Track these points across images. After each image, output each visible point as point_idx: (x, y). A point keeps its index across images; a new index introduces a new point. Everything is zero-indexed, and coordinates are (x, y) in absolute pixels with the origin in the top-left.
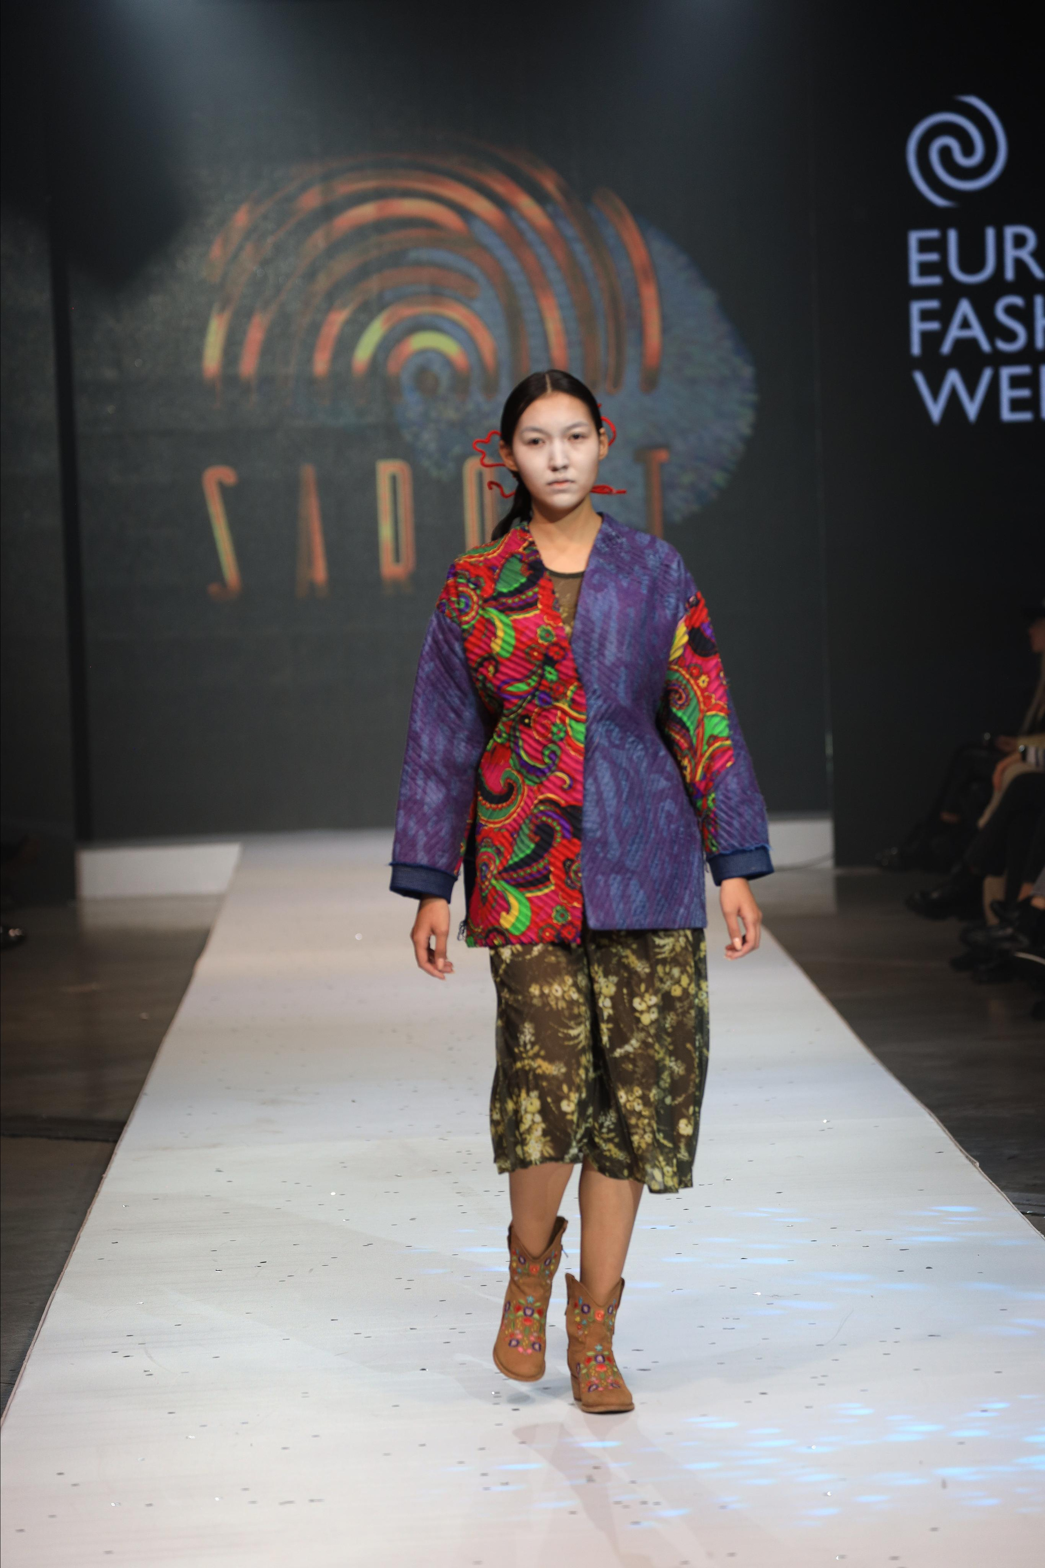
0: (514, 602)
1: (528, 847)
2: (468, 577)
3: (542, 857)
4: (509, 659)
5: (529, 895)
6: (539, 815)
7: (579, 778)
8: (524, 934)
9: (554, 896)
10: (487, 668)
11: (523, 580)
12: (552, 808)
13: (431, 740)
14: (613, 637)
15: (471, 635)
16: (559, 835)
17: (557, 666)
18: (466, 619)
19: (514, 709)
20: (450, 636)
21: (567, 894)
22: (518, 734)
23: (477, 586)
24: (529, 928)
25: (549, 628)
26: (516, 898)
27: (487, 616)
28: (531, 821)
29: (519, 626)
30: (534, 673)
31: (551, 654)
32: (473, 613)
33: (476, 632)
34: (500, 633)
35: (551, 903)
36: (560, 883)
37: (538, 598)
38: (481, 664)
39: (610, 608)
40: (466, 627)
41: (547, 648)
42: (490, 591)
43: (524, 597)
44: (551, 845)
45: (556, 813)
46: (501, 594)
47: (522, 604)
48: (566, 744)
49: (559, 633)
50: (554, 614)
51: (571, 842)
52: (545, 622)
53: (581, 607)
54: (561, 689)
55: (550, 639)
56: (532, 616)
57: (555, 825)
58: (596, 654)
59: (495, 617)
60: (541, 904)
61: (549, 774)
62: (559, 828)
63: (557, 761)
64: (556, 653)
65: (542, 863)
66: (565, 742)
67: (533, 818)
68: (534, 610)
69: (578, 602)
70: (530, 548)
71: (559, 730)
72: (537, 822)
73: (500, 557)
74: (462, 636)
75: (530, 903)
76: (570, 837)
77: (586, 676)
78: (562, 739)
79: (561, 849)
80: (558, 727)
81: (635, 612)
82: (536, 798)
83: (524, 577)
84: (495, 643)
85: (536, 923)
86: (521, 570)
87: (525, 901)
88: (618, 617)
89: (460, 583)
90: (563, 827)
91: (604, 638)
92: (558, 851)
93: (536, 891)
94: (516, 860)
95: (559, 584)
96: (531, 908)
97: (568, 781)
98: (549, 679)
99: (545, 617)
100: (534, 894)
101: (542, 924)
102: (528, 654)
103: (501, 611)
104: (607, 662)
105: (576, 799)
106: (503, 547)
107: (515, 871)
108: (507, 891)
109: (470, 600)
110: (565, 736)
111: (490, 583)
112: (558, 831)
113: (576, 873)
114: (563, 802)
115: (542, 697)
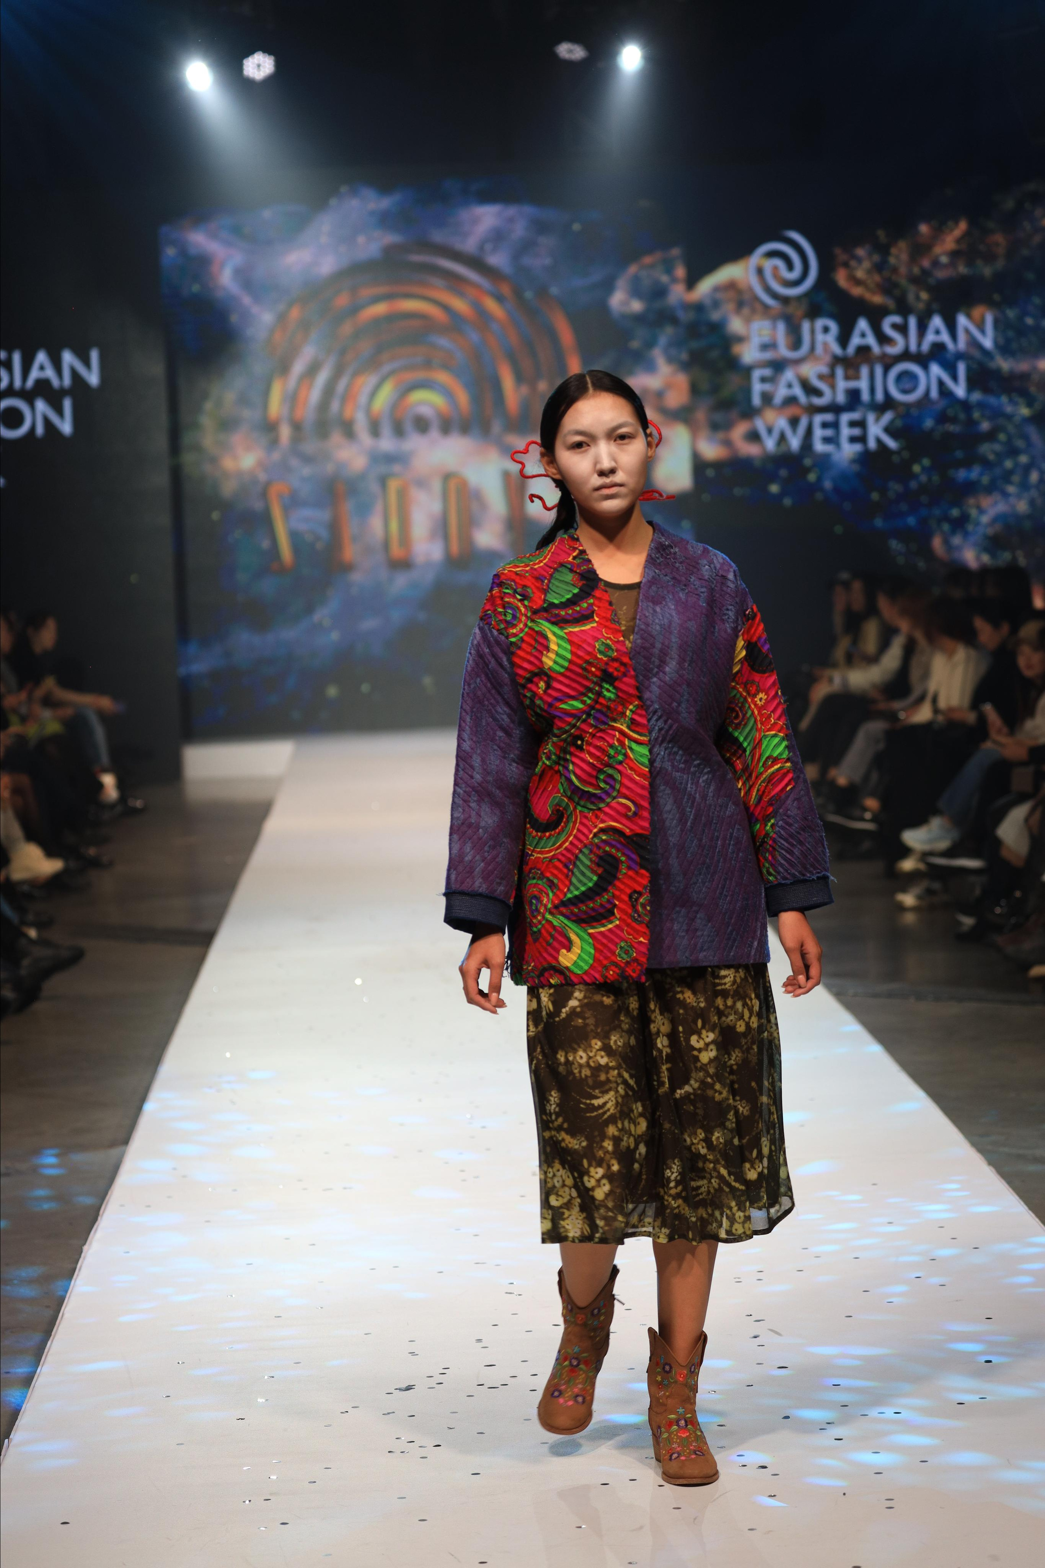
0: (567, 614)
1: (590, 880)
2: (515, 587)
3: (606, 890)
4: (562, 674)
5: (591, 931)
6: (602, 845)
7: (645, 804)
8: (586, 973)
9: (619, 932)
10: (537, 685)
11: (576, 591)
12: (617, 837)
13: (483, 760)
14: (674, 653)
15: (520, 648)
16: (624, 866)
17: (617, 684)
18: (514, 631)
19: (567, 728)
20: (497, 650)
21: (633, 929)
22: (568, 757)
23: (525, 597)
24: (592, 967)
25: (608, 641)
26: (577, 935)
27: (537, 629)
28: (591, 851)
29: (575, 640)
30: (591, 690)
31: (611, 670)
32: (521, 626)
33: (524, 646)
34: (553, 646)
35: (617, 940)
36: (624, 917)
37: (595, 610)
38: (530, 680)
39: (670, 622)
40: (513, 640)
41: (606, 664)
42: (540, 602)
43: (578, 609)
44: (615, 877)
45: (620, 843)
46: (552, 605)
47: (576, 616)
48: (626, 768)
49: (619, 647)
50: (612, 626)
51: (637, 873)
52: (604, 636)
53: (640, 620)
54: (620, 708)
55: (610, 653)
56: (589, 629)
57: (620, 855)
58: (656, 670)
59: (546, 630)
60: (605, 941)
61: (609, 800)
62: (623, 859)
63: (617, 786)
64: (616, 669)
65: (606, 897)
66: (626, 766)
67: (593, 848)
68: (591, 622)
69: (637, 615)
70: (581, 557)
71: (617, 753)
72: (597, 852)
73: (547, 569)
74: (509, 650)
75: (593, 940)
76: (637, 868)
77: (647, 695)
78: (621, 763)
79: (626, 881)
80: (617, 749)
81: (695, 627)
82: (596, 827)
83: (577, 587)
84: (547, 657)
85: (599, 960)
86: (572, 580)
87: (587, 937)
88: (679, 631)
89: (505, 593)
90: (629, 858)
91: (664, 654)
92: (623, 883)
93: (599, 926)
94: (577, 893)
95: (615, 596)
96: (594, 945)
97: (633, 809)
98: (607, 697)
99: (603, 630)
100: (597, 930)
101: (605, 962)
102: (585, 669)
103: (553, 623)
104: (667, 678)
105: (642, 828)
106: (548, 557)
107: (575, 905)
108: (567, 928)
109: (517, 611)
110: (624, 759)
111: (538, 593)
112: (622, 862)
113: (644, 906)
114: (628, 831)
115: (598, 716)
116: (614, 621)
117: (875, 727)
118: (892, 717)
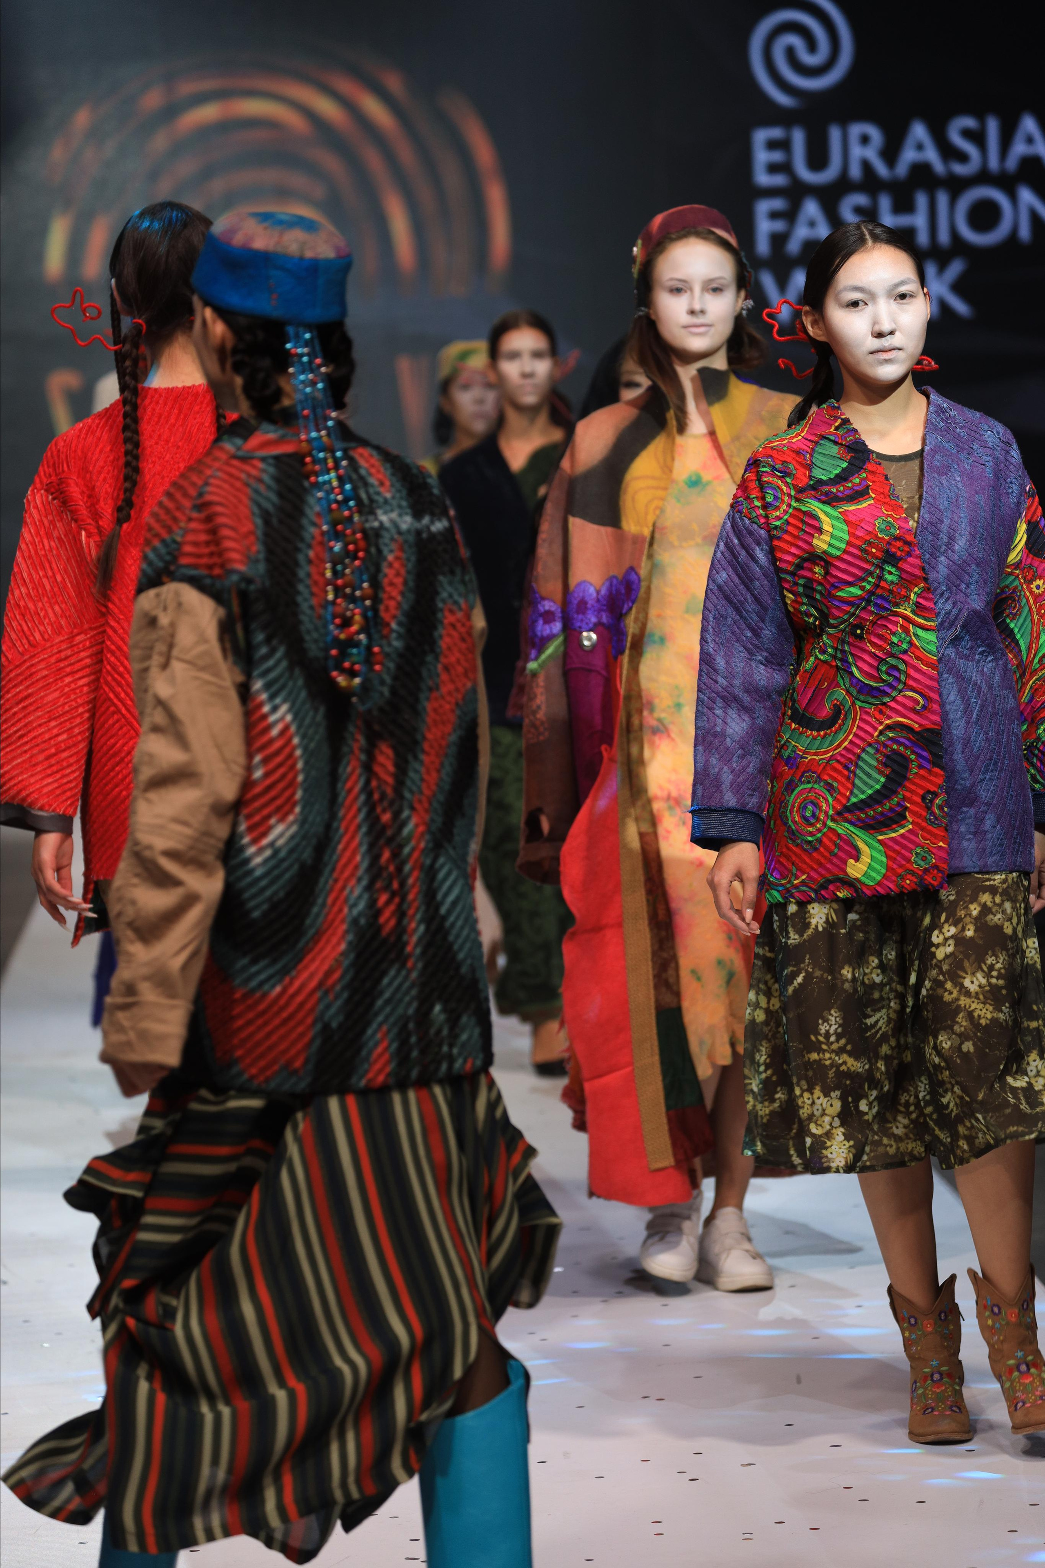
0: (839, 491)
1: (878, 781)
2: (773, 464)
3: (895, 793)
4: (838, 558)
5: (881, 838)
6: (889, 743)
7: (935, 697)
8: (879, 883)
9: (912, 837)
10: (812, 571)
11: (844, 465)
12: (905, 734)
14: (964, 529)
15: (786, 532)
16: (915, 764)
17: (899, 565)
18: (777, 513)
19: (845, 617)
21: (929, 832)
22: (847, 648)
23: (786, 474)
24: (885, 877)
25: (890, 519)
26: (867, 843)
27: (807, 509)
28: (878, 751)
29: (852, 519)
30: (871, 574)
31: (893, 550)
32: (785, 507)
34: (826, 527)
35: (910, 846)
36: (918, 820)
37: (870, 486)
38: (800, 566)
39: (958, 495)
40: (777, 523)
41: (888, 543)
42: (805, 479)
43: (850, 485)
44: (905, 778)
45: (909, 739)
46: (821, 483)
47: (849, 492)
48: (911, 657)
49: (902, 525)
50: (890, 501)
51: (930, 771)
52: (884, 514)
53: (927, 492)
54: (903, 592)
55: (892, 532)
56: (866, 507)
57: (909, 753)
58: (944, 548)
59: (817, 509)
60: (897, 848)
61: (894, 694)
62: (913, 757)
63: (903, 678)
64: (899, 548)
65: (896, 799)
66: (911, 655)
67: (879, 747)
68: (866, 499)
69: (922, 487)
70: (844, 426)
71: (901, 641)
72: (884, 751)
73: (807, 442)
74: (773, 534)
75: (883, 847)
76: (929, 766)
77: (932, 576)
78: (905, 652)
79: (917, 781)
80: (901, 637)
81: (983, 500)
82: (881, 723)
83: (845, 461)
84: (821, 540)
85: (893, 869)
86: (839, 454)
87: (877, 845)
88: (967, 506)
89: (763, 473)
90: (919, 756)
91: (953, 530)
92: (914, 784)
93: (889, 832)
94: (863, 797)
95: (893, 469)
96: (885, 852)
97: (922, 702)
98: (889, 581)
99: (882, 507)
100: (888, 836)
101: (900, 871)
102: (865, 551)
103: (824, 502)
104: (956, 557)
105: (933, 722)
106: (807, 429)
107: (861, 810)
108: (854, 836)
109: (779, 491)
110: (909, 648)
111: (802, 470)
112: (912, 761)
113: (941, 808)
114: (917, 726)
115: (879, 602)
116: (892, 495)
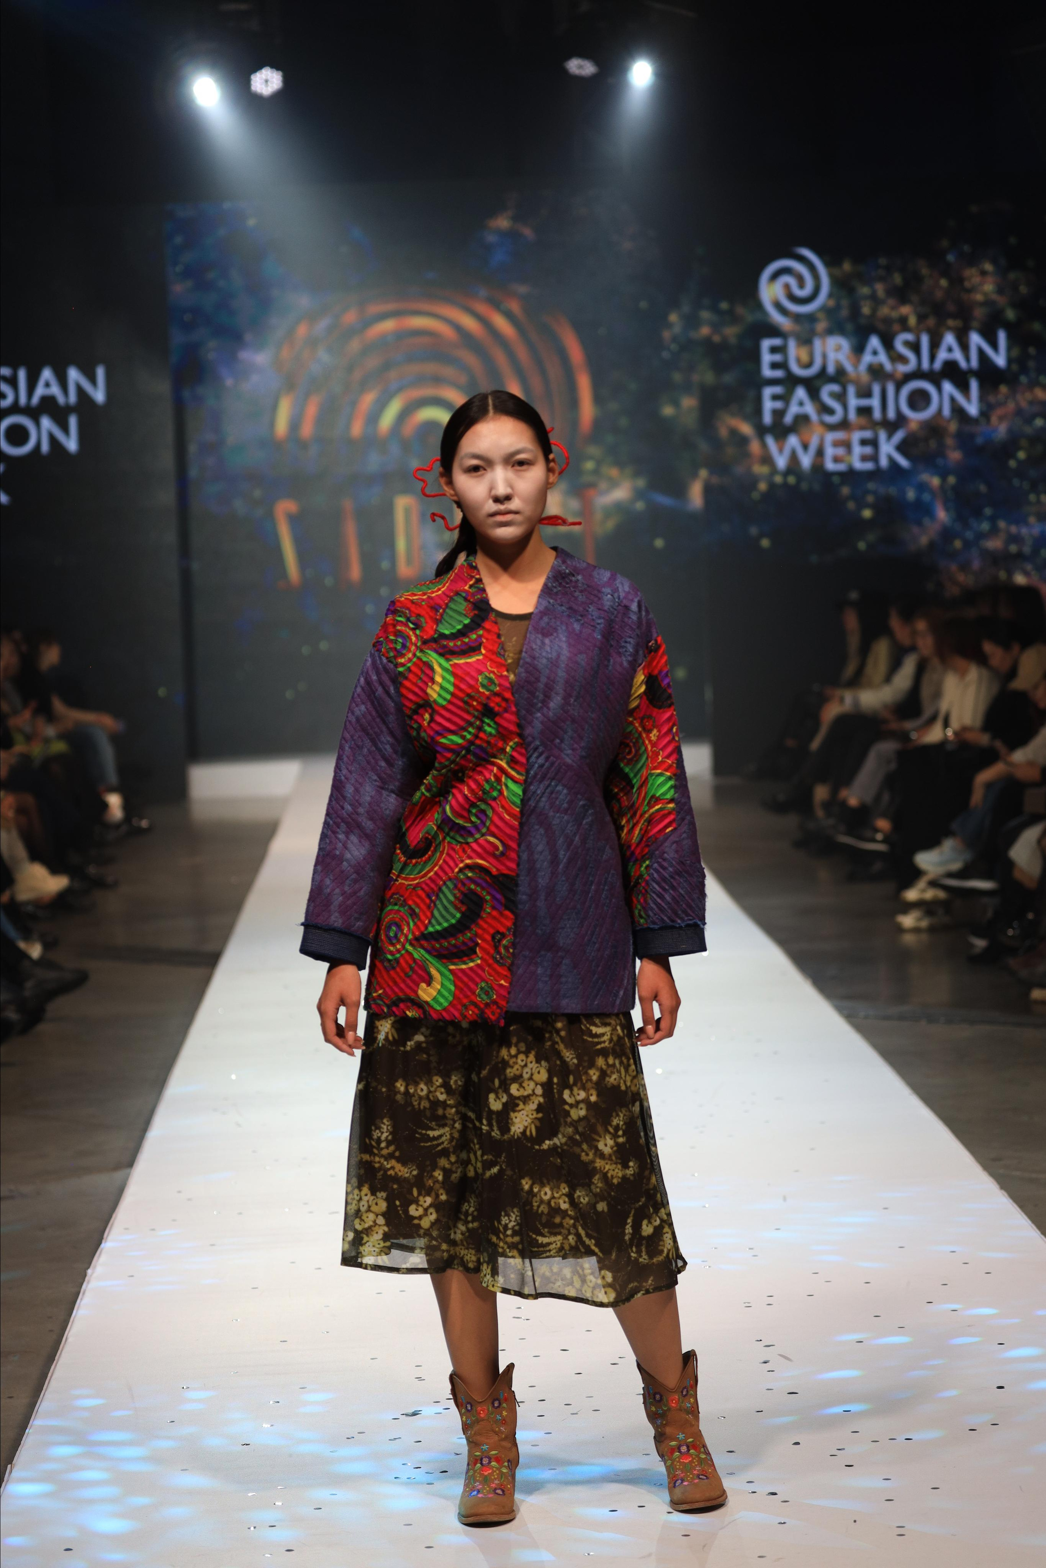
0: (455, 645)
1: (454, 917)
2: (408, 615)
3: (469, 928)
4: (444, 707)
5: (452, 967)
6: (467, 882)
7: (513, 843)
8: (445, 1009)
9: (480, 972)
10: (421, 716)
11: (467, 621)
12: (483, 876)
13: (357, 790)
14: (559, 688)
15: (406, 678)
16: (489, 905)
17: (497, 719)
18: (402, 660)
19: (447, 763)
20: (385, 678)
21: (494, 970)
22: (448, 789)
23: (417, 626)
24: (451, 1004)
25: (492, 675)
26: (438, 970)
27: (424, 659)
28: (457, 887)
29: (460, 672)
30: (471, 724)
31: (492, 705)
32: (410, 655)
33: (411, 676)
34: (438, 679)
35: (477, 979)
36: (485, 956)
37: (483, 642)
38: (415, 712)
39: (559, 656)
40: (401, 669)
41: (488, 698)
42: (431, 632)
43: (466, 640)
44: (479, 916)
45: (486, 882)
46: (443, 636)
47: (464, 648)
48: (498, 805)
49: (503, 682)
50: (498, 660)
51: (501, 914)
52: (488, 670)
53: (526, 652)
54: (500, 744)
55: (492, 687)
56: (474, 662)
57: (484, 894)
58: (540, 705)
59: (434, 661)
60: (465, 979)
61: (477, 836)
62: (488, 898)
63: (488, 823)
64: (497, 704)
65: (469, 934)
66: (499, 803)
67: (458, 884)
68: (477, 655)
69: (523, 647)
70: (476, 585)
71: (493, 788)
72: (462, 889)
73: (444, 596)
74: (396, 679)
75: (453, 976)
76: (502, 909)
77: (528, 731)
78: (495, 799)
79: (490, 921)
80: (493, 785)
81: (586, 660)
82: (462, 861)
83: (468, 617)
84: (433, 689)
85: (459, 998)
86: (465, 610)
87: (447, 973)
88: (567, 665)
89: (398, 621)
90: (493, 897)
91: (549, 689)
92: (486, 922)
93: (460, 963)
94: (438, 928)
95: (505, 627)
96: (454, 981)
97: (501, 848)
98: (487, 732)
99: (488, 664)
100: (458, 967)
101: (465, 1001)
102: (467, 703)
103: (441, 655)
104: (551, 714)
105: (509, 868)
106: (447, 585)
107: (437, 940)
108: (427, 962)
109: (408, 640)
110: (498, 796)
111: (431, 623)
112: (487, 901)
113: (506, 948)
114: (494, 870)
115: (478, 751)
116: (500, 654)
117: (886, 748)
118: (904, 737)
